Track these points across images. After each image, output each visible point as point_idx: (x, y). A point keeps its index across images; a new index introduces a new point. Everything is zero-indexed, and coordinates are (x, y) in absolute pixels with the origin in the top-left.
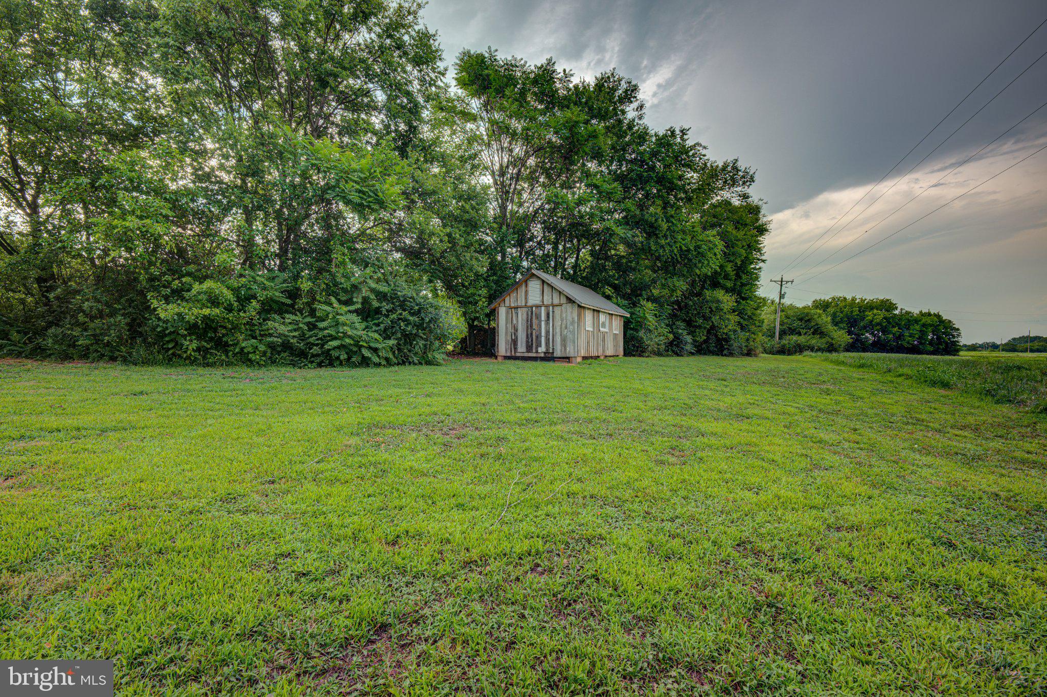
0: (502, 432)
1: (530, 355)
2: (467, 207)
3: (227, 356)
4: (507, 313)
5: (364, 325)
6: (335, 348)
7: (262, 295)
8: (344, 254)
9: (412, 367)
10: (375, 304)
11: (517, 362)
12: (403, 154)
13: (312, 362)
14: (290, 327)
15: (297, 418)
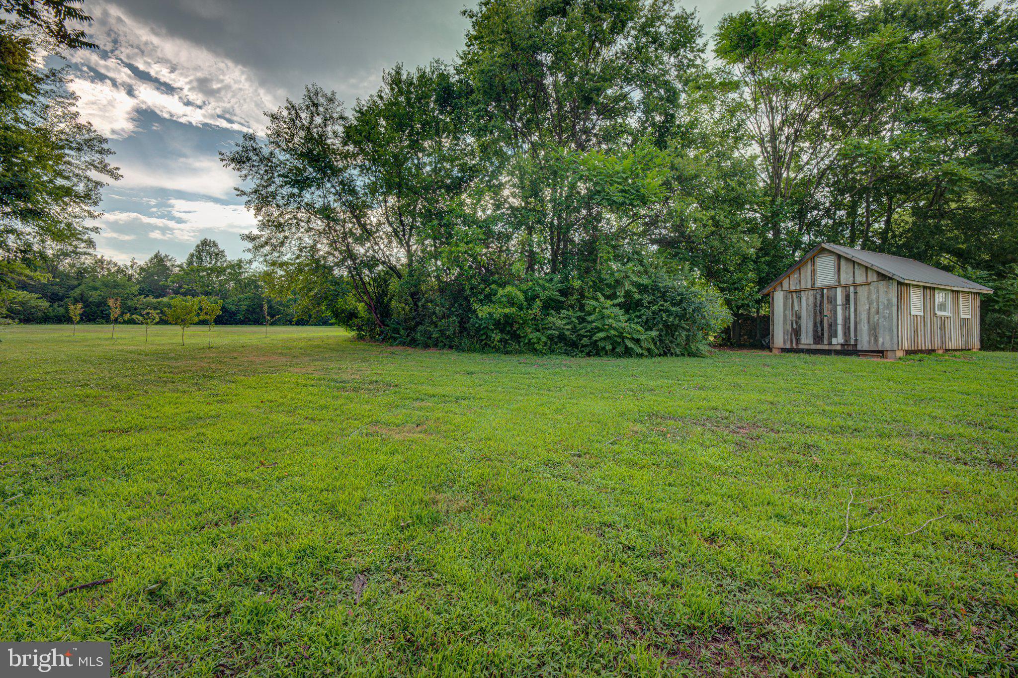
0: (810, 439)
1: (819, 347)
2: (733, 184)
3: (520, 346)
4: (786, 298)
5: (626, 317)
6: (601, 339)
7: (543, 295)
8: (609, 253)
9: (674, 358)
10: (637, 297)
11: (802, 355)
12: (661, 143)
13: (582, 352)
14: (565, 321)
15: (582, 401)
